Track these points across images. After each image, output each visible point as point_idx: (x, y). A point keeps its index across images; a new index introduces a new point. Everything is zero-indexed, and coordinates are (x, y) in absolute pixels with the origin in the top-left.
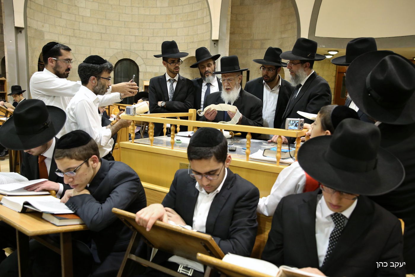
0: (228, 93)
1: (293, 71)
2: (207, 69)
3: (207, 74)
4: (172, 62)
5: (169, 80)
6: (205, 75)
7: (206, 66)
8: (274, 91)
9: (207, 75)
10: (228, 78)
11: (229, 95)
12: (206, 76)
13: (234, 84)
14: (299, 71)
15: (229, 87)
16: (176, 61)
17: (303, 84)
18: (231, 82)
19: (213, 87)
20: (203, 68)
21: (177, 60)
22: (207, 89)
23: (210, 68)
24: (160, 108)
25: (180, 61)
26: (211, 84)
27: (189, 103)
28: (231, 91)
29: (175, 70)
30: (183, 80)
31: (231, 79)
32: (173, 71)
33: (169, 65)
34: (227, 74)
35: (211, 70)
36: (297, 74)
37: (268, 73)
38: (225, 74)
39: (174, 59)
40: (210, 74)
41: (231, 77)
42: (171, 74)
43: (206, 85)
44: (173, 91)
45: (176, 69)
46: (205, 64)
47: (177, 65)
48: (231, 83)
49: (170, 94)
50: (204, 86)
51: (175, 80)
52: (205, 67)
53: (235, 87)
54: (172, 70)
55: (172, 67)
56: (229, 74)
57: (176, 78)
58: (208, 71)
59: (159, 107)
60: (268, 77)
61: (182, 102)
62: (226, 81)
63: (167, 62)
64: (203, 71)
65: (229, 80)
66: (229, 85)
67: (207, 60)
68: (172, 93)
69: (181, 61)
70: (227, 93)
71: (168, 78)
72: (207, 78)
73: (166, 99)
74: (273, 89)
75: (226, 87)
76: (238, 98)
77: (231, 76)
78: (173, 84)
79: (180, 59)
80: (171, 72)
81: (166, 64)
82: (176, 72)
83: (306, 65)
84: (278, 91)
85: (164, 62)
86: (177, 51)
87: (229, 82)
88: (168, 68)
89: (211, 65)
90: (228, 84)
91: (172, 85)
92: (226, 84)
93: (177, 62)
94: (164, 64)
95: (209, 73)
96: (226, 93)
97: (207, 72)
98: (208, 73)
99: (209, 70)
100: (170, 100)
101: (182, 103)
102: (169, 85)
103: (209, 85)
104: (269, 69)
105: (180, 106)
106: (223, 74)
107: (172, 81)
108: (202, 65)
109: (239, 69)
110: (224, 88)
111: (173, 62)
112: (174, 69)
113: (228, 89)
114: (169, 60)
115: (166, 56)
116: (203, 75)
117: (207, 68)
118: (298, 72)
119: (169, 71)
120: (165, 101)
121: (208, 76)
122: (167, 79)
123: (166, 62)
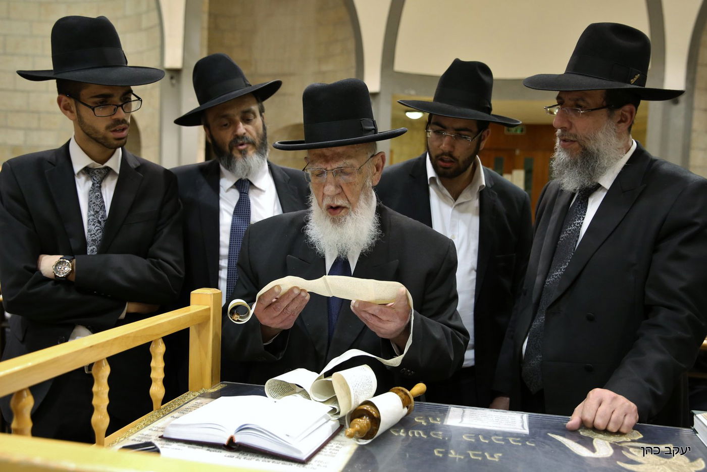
0: (336, 221)
1: (576, 136)
2: (242, 128)
3: (241, 147)
4: (97, 100)
5: (87, 171)
6: (231, 149)
7: (238, 118)
8: (463, 207)
9: (241, 152)
10: (335, 166)
11: (339, 229)
12: (236, 154)
13: (358, 188)
14: (600, 135)
15: (340, 202)
16: (116, 99)
17: (607, 182)
18: (350, 179)
19: (258, 196)
20: (226, 125)
21: (121, 92)
22: (239, 200)
23: (250, 127)
24: (50, 284)
25: (129, 101)
26: (251, 184)
27: (170, 258)
28: (348, 214)
29: (111, 135)
30: (138, 169)
31: (348, 170)
32: (105, 138)
33: (86, 112)
34: (333, 149)
35: (254, 134)
36: (592, 146)
37: (453, 147)
38: (325, 150)
39: (106, 91)
40: (250, 147)
41: (349, 162)
42: (95, 148)
43: (232, 187)
44: (101, 213)
45: (115, 131)
46: (235, 112)
47: (121, 114)
48: (349, 184)
49: (89, 224)
50: (228, 191)
51: (109, 170)
52: (233, 124)
53: (362, 197)
54: (97, 132)
55: (100, 121)
56: (340, 149)
57: (115, 163)
58: (243, 137)
59: (47, 279)
60: (454, 159)
61: (138, 254)
62: (329, 177)
63: (77, 98)
64: (226, 136)
65: (341, 172)
66: (341, 193)
67: (241, 99)
68: (99, 222)
69: (133, 98)
70: (334, 221)
71: (80, 160)
72: (239, 163)
73: (75, 244)
74: (460, 200)
75: (327, 202)
76: (377, 242)
77: (349, 157)
78: (100, 187)
79: (131, 92)
80: (96, 140)
81: (74, 108)
82: (115, 142)
83: (622, 115)
84: (476, 203)
85: (64, 98)
86: (121, 59)
87: (342, 179)
88: (80, 122)
89: (255, 116)
90: (339, 190)
91: (97, 189)
92: (330, 189)
93: (120, 104)
94: (65, 108)
95: (249, 143)
96: (328, 222)
97: (238, 140)
98: (242, 144)
99: (248, 135)
100: (91, 249)
101: (142, 263)
102: (83, 187)
103: (244, 186)
104: (459, 133)
105: (133, 274)
106: (318, 151)
107: (97, 174)
108: (225, 116)
109: (375, 130)
110: (320, 205)
111: (104, 101)
112: (108, 128)
113: (338, 207)
114: (85, 93)
115: (70, 75)
116: (227, 148)
117: (241, 124)
118: (595, 140)
119: (87, 134)
120: (69, 253)
121: (243, 153)
122: (77, 168)
123: (71, 102)
